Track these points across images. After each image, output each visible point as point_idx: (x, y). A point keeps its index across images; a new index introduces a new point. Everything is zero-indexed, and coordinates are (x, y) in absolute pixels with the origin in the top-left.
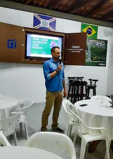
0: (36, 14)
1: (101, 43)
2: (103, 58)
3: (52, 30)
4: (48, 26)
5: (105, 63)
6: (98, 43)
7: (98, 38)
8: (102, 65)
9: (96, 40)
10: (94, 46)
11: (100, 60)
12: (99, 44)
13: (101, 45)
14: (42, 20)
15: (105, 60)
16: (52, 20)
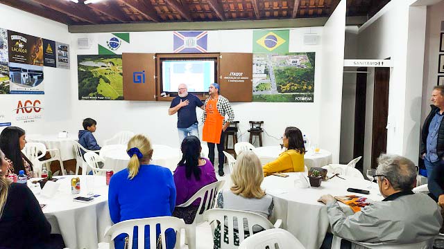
0: (176, 32)
3: (203, 51)
4: (196, 46)
5: (313, 97)
7: (290, 51)
8: (303, 99)
9: (286, 55)
11: (299, 90)
12: (294, 62)
13: (298, 63)
14: (186, 39)
16: (200, 36)
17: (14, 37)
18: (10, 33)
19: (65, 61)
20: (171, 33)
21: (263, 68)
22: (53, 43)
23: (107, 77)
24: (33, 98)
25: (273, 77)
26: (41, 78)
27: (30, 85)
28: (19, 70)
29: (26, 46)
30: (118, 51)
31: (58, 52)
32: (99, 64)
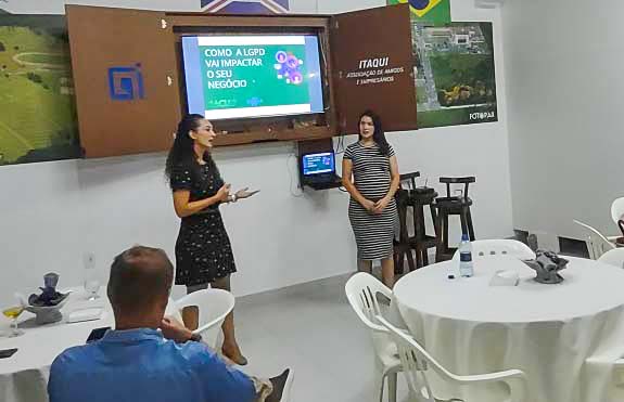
1: (467, 37)
2: (482, 92)
5: (495, 109)
6: (458, 37)
10: (443, 51)
11: (473, 99)
12: (460, 41)
15: (494, 99)
25: (428, 72)
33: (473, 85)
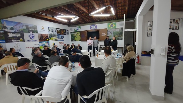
3: (96, 29)
4: (95, 28)
7: (117, 28)
8: (120, 39)
10: (115, 32)
11: (119, 37)
13: (119, 30)
14: (92, 27)
15: (122, 37)
16: (96, 26)
17: (58, 29)
18: (57, 29)
19: (68, 33)
20: (89, 26)
21: (110, 32)
22: (65, 30)
23: (76, 36)
24: (62, 41)
25: (112, 34)
26: (63, 37)
27: (61, 39)
28: (59, 36)
29: (60, 31)
30: (78, 31)
31: (66, 32)
32: (75, 34)
33: (119, 35)
